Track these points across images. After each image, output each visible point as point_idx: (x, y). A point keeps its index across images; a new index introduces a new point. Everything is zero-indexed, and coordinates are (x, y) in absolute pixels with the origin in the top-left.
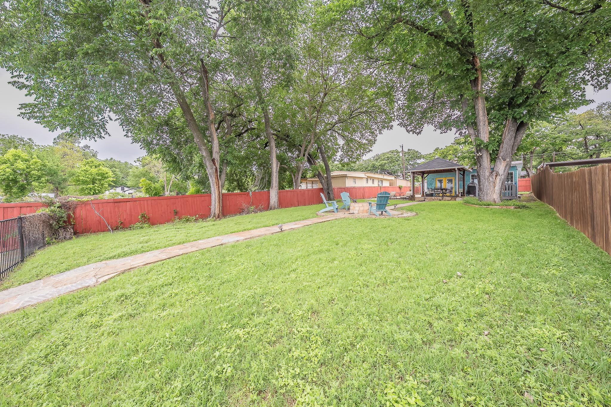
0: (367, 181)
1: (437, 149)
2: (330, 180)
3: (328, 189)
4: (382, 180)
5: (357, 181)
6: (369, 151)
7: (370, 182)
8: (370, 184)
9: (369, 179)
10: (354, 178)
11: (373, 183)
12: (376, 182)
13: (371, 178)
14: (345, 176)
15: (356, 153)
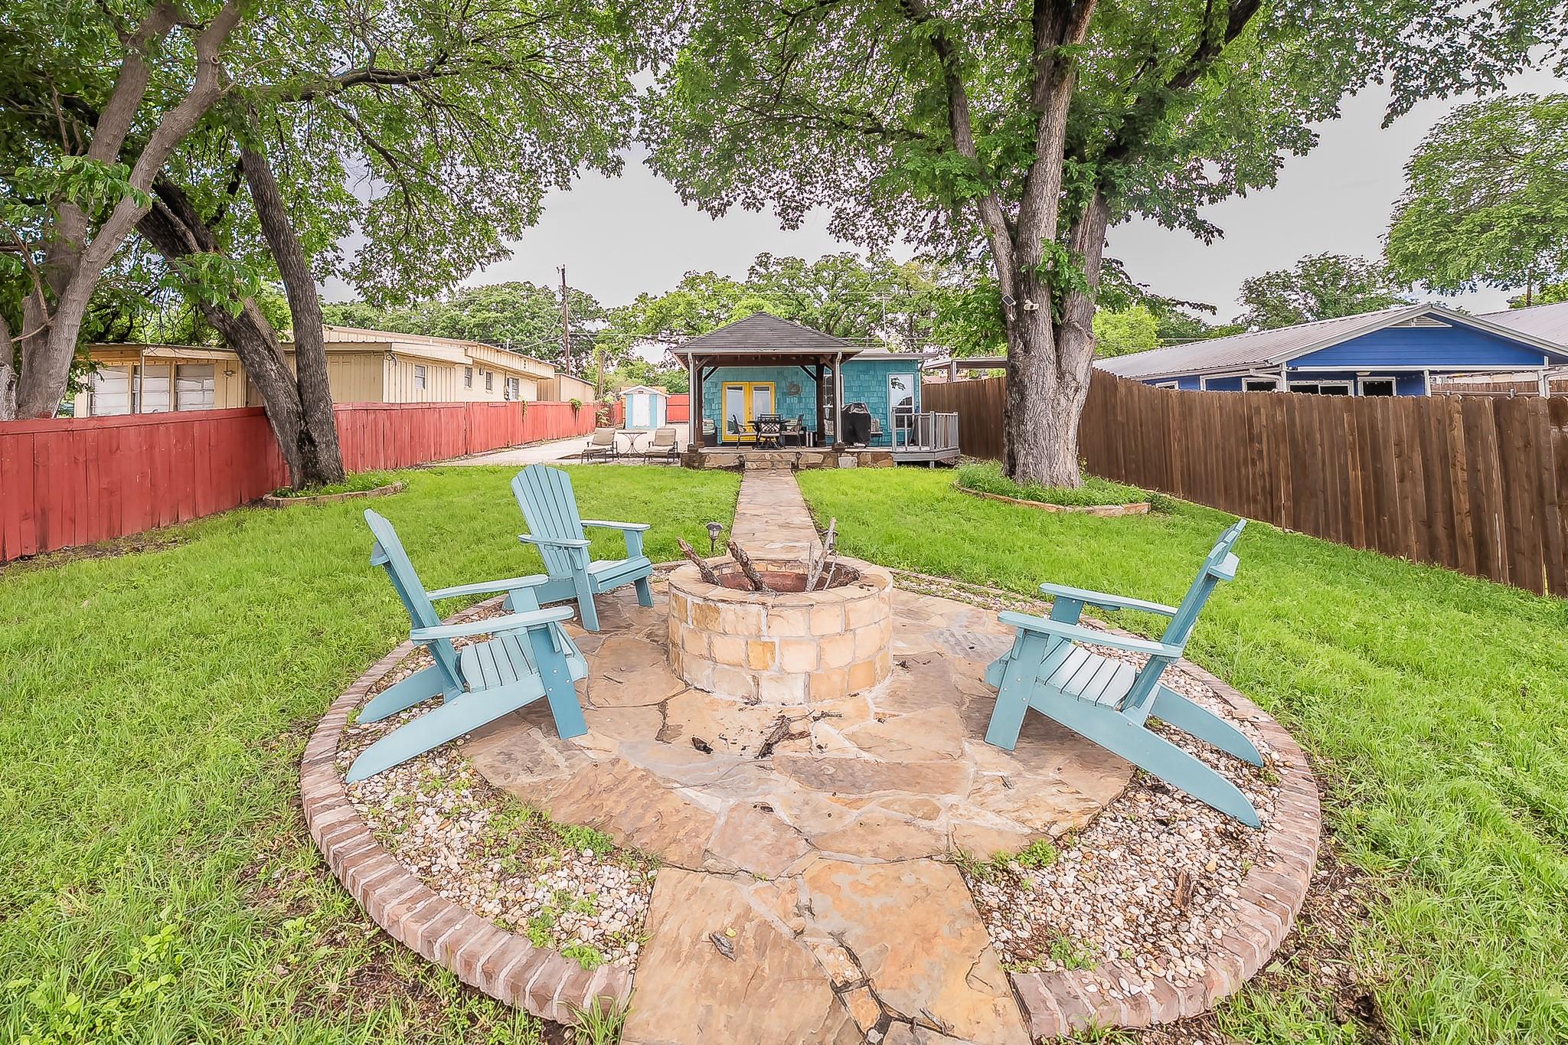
0: (469, 378)
1: (643, 297)
2: (320, 363)
3: (303, 416)
4: (513, 378)
5: (431, 374)
6: (497, 254)
7: (479, 380)
8: (478, 392)
9: (475, 372)
10: (422, 363)
11: (489, 387)
12: (498, 381)
13: (480, 365)
14: (380, 353)
15: (439, 252)
